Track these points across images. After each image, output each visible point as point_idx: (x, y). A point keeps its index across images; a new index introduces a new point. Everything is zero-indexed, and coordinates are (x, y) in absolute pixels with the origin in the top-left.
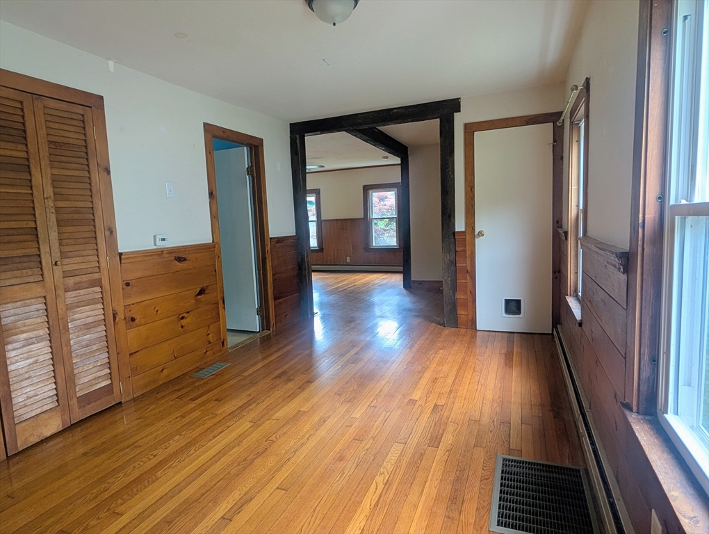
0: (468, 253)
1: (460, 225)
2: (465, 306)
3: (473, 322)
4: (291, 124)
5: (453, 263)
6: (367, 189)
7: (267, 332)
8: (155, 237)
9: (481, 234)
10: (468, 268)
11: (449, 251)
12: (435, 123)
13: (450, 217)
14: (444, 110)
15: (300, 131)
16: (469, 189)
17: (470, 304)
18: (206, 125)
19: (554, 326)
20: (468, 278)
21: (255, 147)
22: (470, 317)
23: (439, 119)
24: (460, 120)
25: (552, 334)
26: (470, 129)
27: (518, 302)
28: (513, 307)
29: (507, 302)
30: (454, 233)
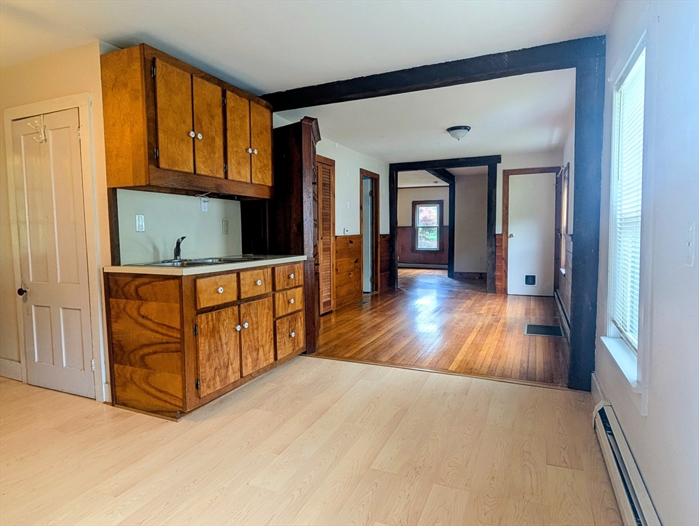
0: (503, 247)
1: (499, 230)
2: (501, 280)
3: (506, 290)
4: (390, 164)
5: (494, 253)
6: (415, 204)
7: (375, 293)
8: (344, 229)
9: (511, 236)
10: (503, 256)
11: (491, 246)
12: (484, 169)
13: (492, 225)
14: (492, 161)
15: (395, 169)
16: (505, 208)
17: (504, 278)
18: (361, 169)
19: (555, 290)
20: (503, 262)
21: (375, 179)
22: (504, 287)
23: (487, 166)
24: (500, 168)
25: (554, 296)
26: (507, 174)
27: (534, 277)
28: (530, 280)
29: (527, 277)
30: (495, 235)
